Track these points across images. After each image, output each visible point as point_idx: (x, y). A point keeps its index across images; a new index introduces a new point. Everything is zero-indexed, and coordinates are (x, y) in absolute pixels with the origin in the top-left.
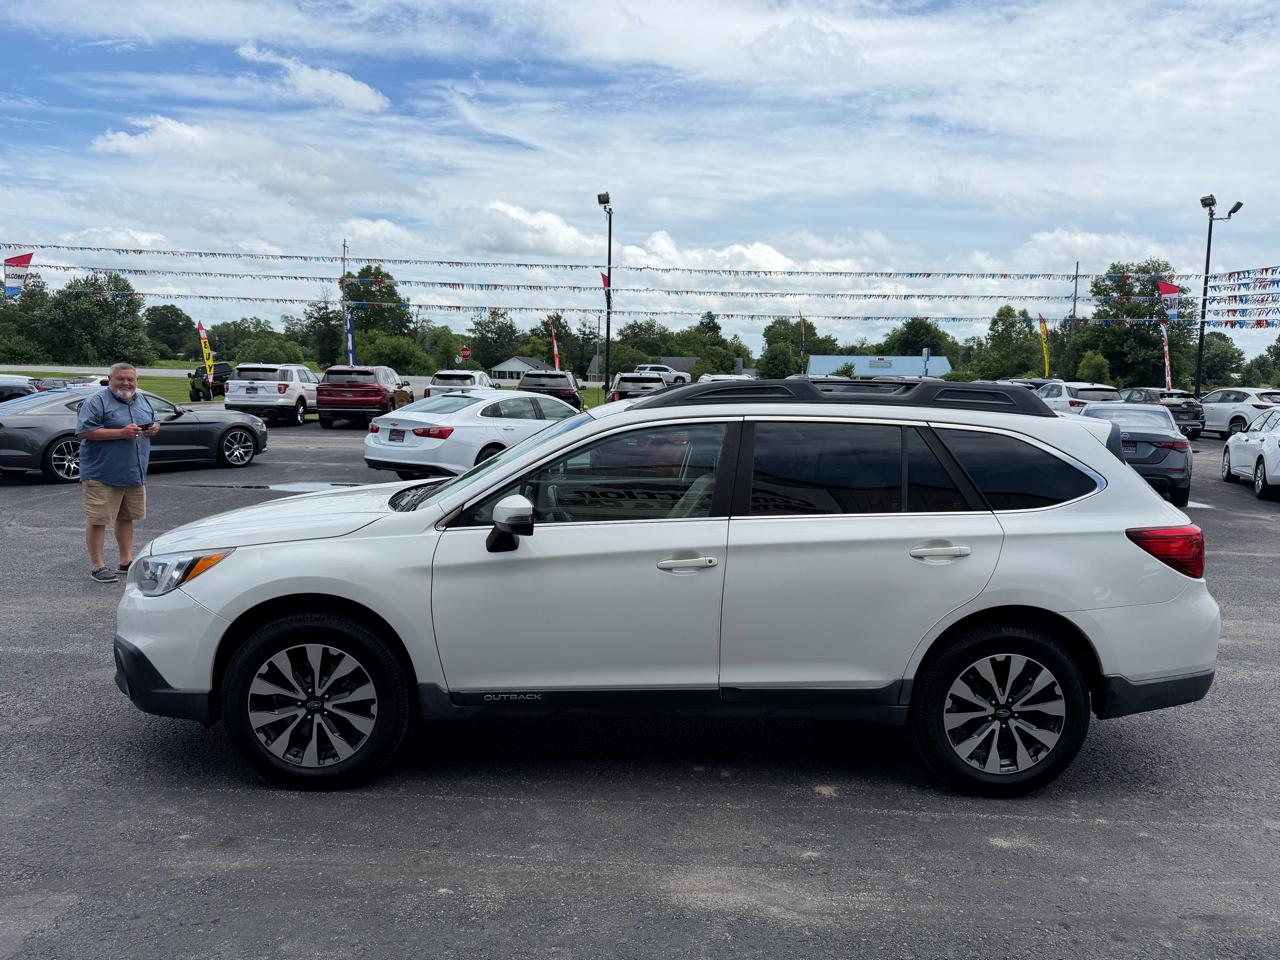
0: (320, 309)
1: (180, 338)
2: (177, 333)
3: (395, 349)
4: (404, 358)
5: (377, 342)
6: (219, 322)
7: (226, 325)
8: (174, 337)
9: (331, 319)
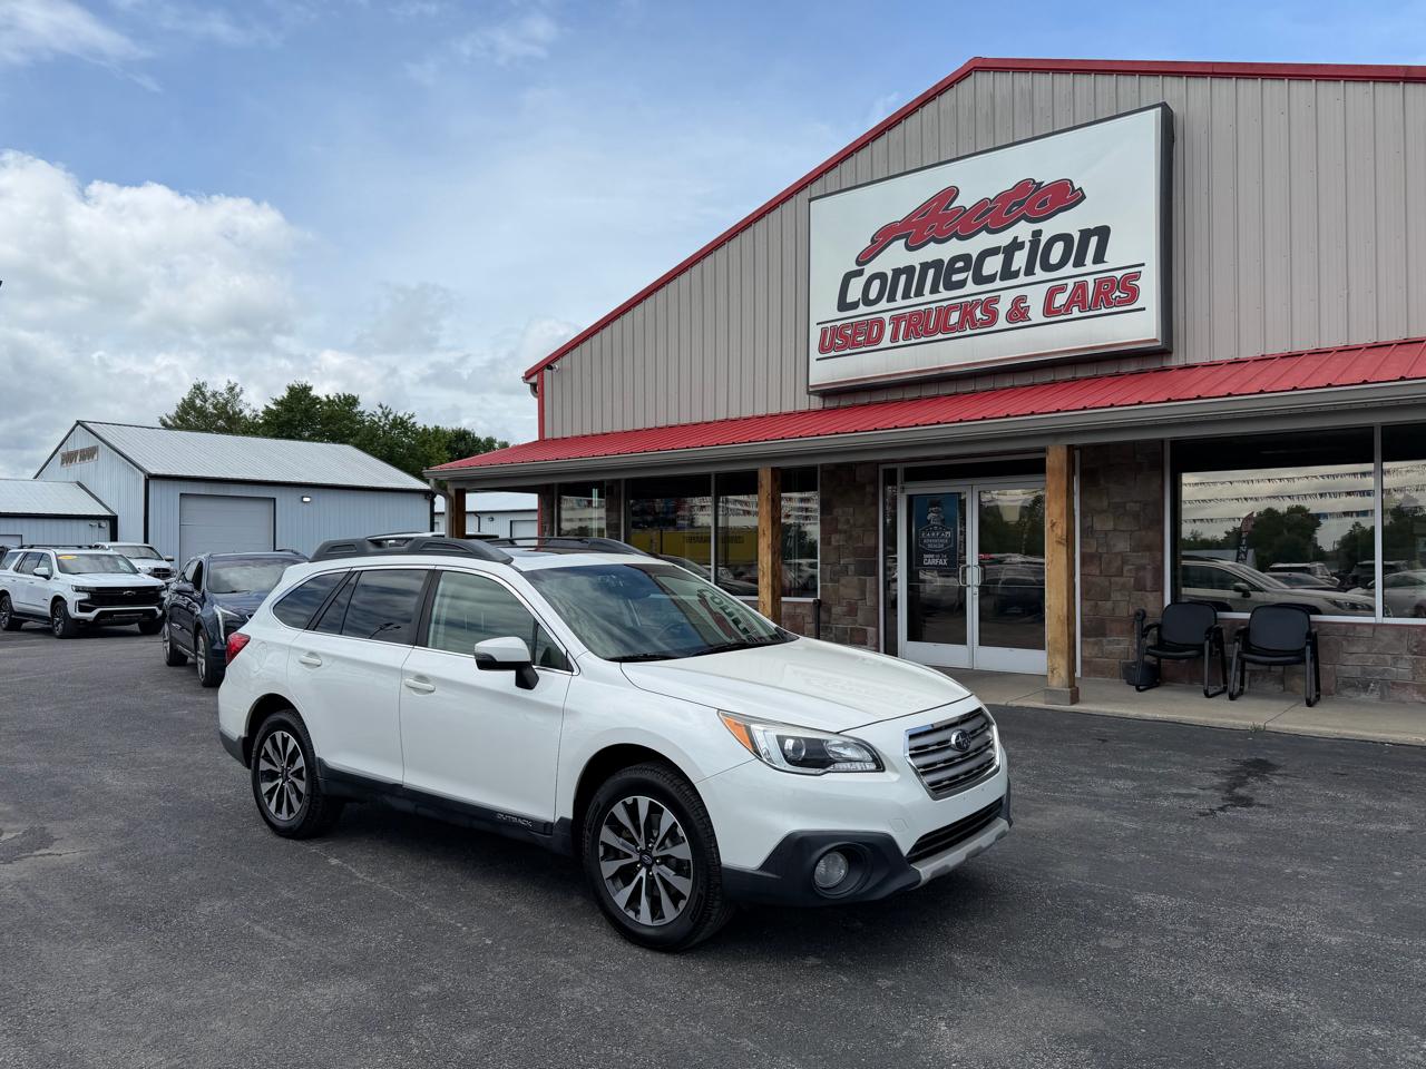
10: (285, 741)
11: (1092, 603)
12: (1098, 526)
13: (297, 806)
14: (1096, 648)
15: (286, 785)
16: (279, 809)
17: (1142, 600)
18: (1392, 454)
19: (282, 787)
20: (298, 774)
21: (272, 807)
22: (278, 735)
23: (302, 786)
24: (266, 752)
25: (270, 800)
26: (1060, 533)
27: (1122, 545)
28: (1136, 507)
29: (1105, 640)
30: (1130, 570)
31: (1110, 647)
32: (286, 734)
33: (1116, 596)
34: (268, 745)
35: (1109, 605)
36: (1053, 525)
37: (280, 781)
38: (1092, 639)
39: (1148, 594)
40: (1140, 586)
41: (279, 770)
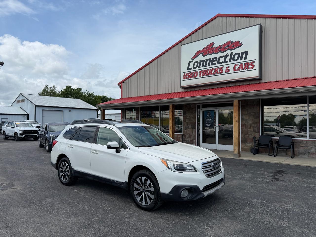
10: (65, 164)
11: (244, 135)
12: (245, 118)
13: (68, 178)
14: (245, 145)
15: (65, 174)
16: (64, 179)
17: (255, 134)
18: (311, 102)
19: (64, 174)
20: (68, 171)
21: (62, 179)
22: (64, 163)
23: (69, 174)
24: (61, 166)
25: (62, 177)
26: (236, 119)
27: (250, 122)
28: (254, 114)
29: (246, 143)
30: (252, 128)
31: (248, 145)
32: (65, 163)
33: (249, 133)
34: (61, 165)
35: (247, 135)
36: (235, 117)
37: (64, 173)
38: (244, 143)
39: (256, 133)
40: (254, 131)
41: (64, 170)
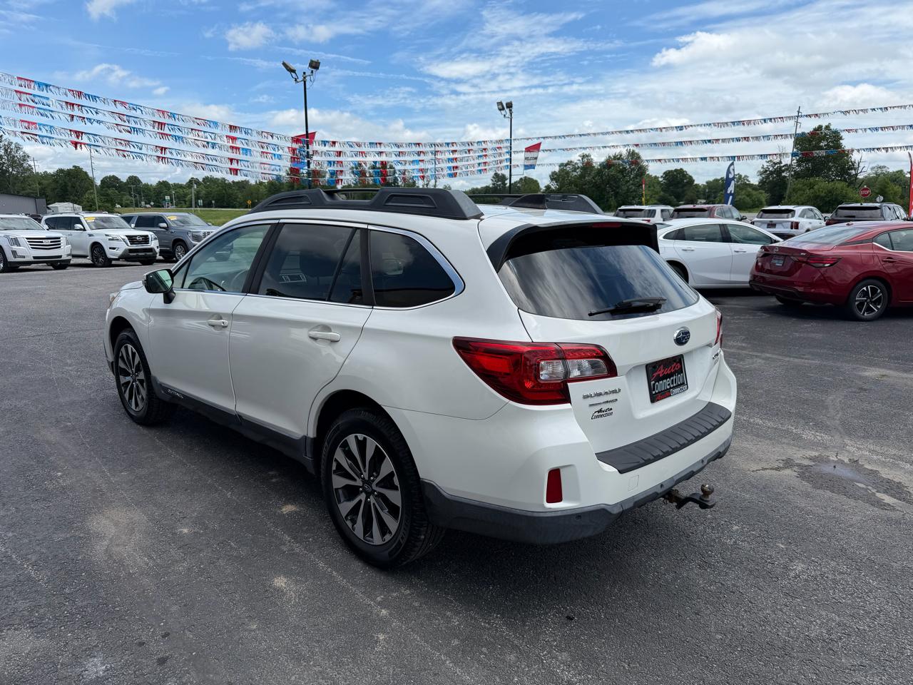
0: (775, 164)
1: (683, 191)
2: (682, 187)
3: (830, 192)
4: (836, 200)
5: (816, 187)
6: (711, 179)
7: (716, 180)
8: (680, 190)
9: (783, 171)
